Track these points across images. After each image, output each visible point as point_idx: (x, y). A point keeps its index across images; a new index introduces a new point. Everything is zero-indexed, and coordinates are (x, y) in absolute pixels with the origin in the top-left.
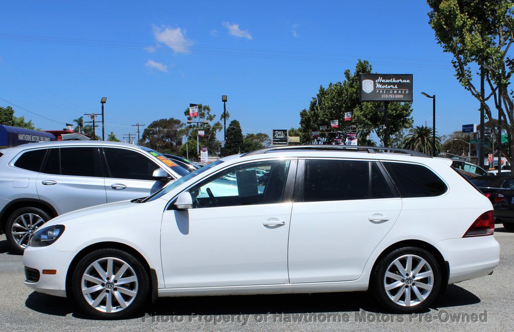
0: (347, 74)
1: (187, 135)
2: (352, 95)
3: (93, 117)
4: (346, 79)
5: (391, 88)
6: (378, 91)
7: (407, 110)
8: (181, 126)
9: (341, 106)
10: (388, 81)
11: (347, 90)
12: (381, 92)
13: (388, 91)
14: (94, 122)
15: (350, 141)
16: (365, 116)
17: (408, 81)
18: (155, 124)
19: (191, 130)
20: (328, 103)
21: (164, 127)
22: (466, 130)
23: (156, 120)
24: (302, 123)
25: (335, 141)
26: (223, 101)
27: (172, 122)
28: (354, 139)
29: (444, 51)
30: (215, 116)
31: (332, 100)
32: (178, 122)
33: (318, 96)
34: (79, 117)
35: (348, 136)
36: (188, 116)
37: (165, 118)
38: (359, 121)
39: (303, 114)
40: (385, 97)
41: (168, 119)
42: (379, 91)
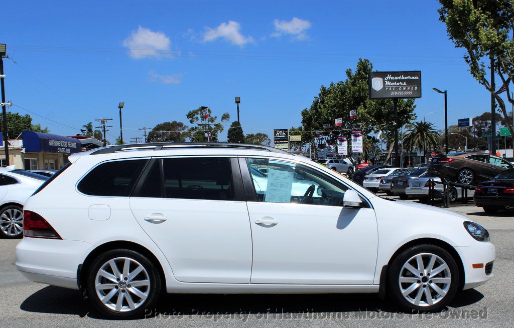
0: (349, 73)
1: (190, 137)
2: (354, 93)
3: (103, 122)
4: (348, 78)
5: (400, 85)
6: (387, 88)
7: (410, 106)
8: (184, 128)
9: (344, 105)
10: (396, 78)
11: (350, 89)
12: (390, 89)
13: (397, 88)
14: (104, 127)
15: (355, 138)
16: (369, 113)
17: (417, 78)
18: (159, 128)
19: (194, 132)
20: (331, 102)
21: (168, 130)
22: (462, 124)
23: (160, 124)
24: (304, 122)
25: (340, 138)
26: (236, 102)
27: (176, 125)
28: (359, 136)
29: (456, 47)
30: (216, 117)
31: (335, 99)
32: (180, 125)
33: (320, 95)
34: (88, 123)
35: (354, 133)
36: (191, 119)
37: (168, 122)
38: (364, 119)
39: (305, 113)
40: (395, 94)
41: (171, 122)
42: (389, 88)
